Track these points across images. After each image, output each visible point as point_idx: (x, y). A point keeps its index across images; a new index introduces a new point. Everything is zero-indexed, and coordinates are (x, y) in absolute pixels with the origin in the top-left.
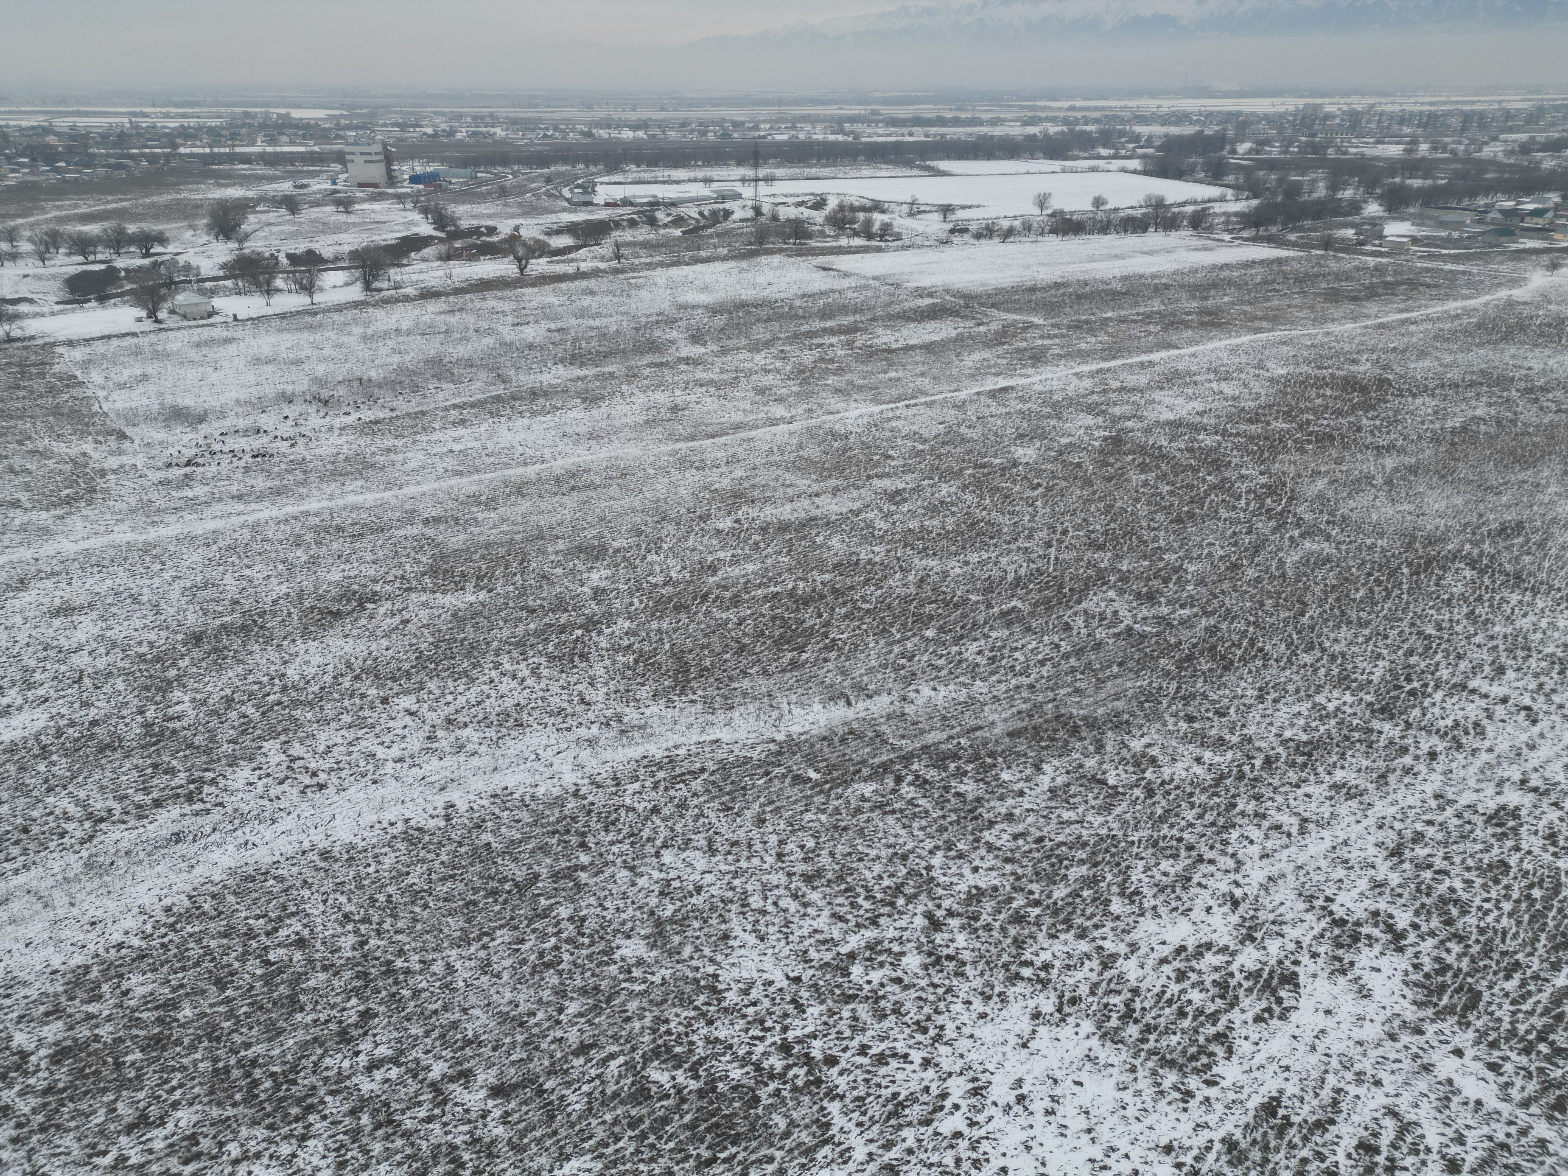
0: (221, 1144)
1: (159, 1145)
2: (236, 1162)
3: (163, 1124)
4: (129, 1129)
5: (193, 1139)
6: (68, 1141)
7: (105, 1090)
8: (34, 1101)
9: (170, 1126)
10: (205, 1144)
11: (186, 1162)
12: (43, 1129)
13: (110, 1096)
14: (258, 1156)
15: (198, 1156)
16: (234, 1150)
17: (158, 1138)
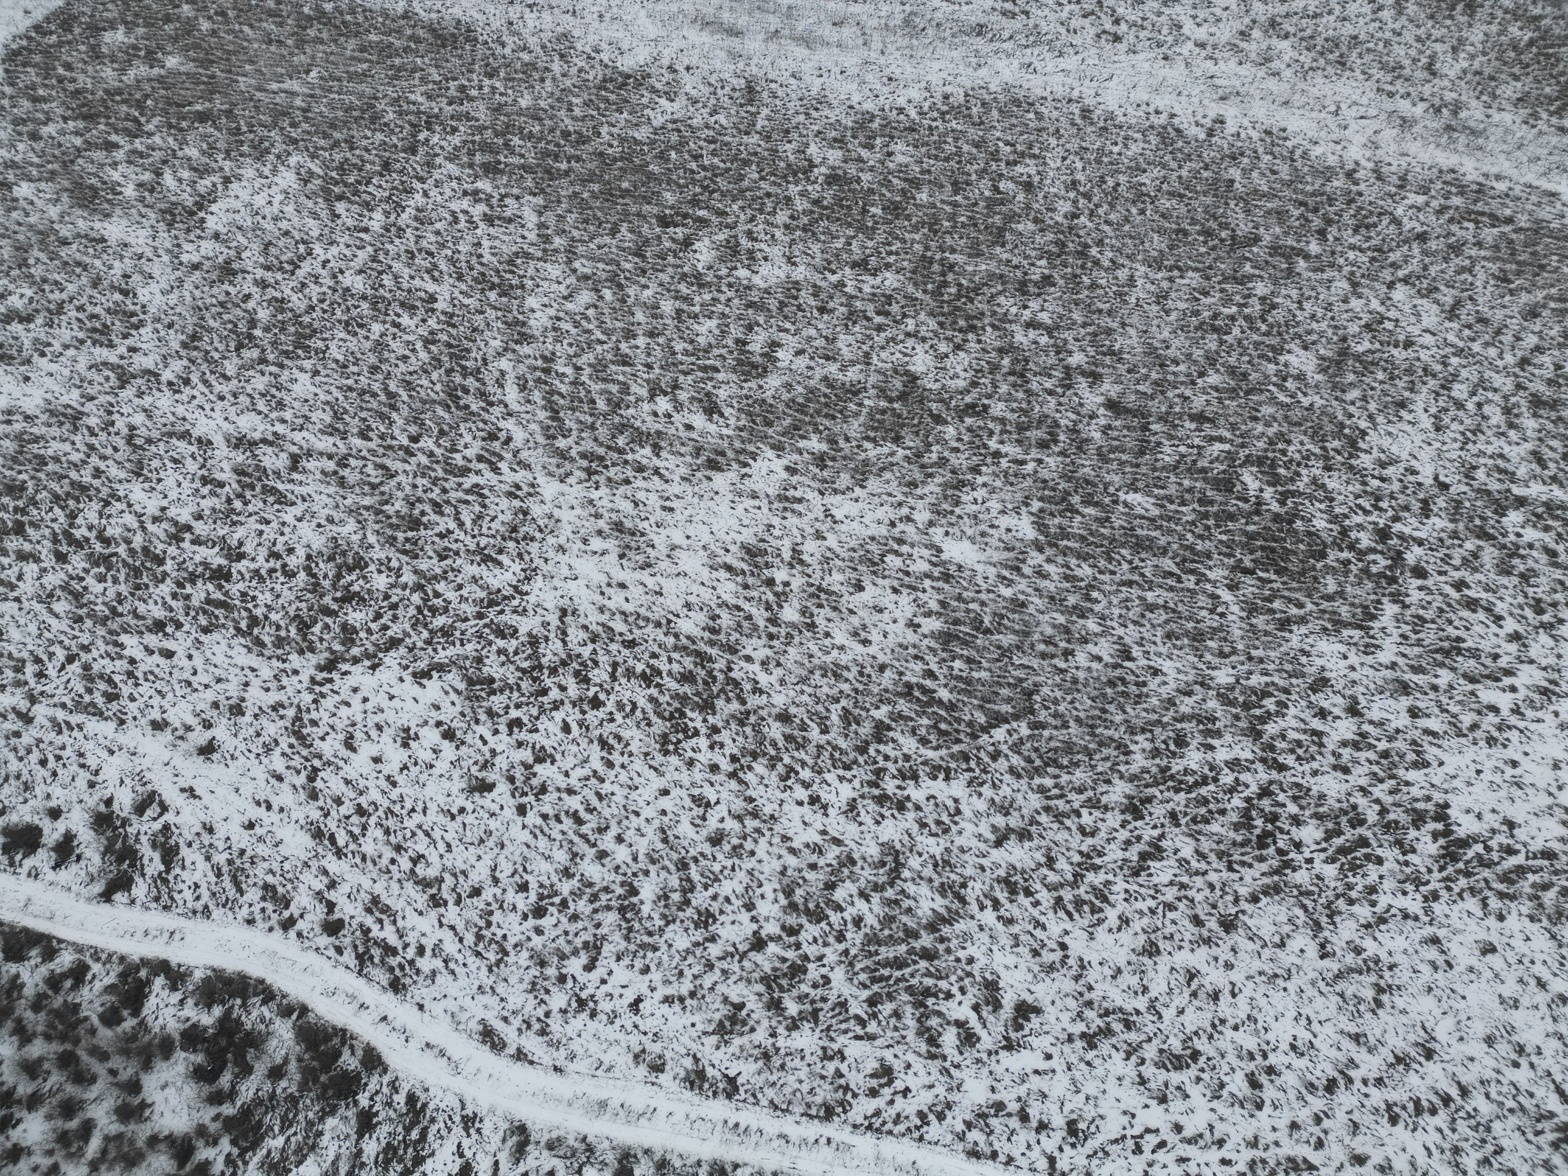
0: (904, 316)
1: (867, 289)
2: (908, 335)
3: (875, 275)
4: (854, 265)
5: (889, 299)
6: (816, 248)
7: (850, 225)
8: (807, 206)
9: (879, 279)
10: (895, 308)
11: (878, 313)
12: (805, 230)
13: (850, 232)
14: (924, 340)
15: (887, 314)
16: (910, 324)
17: (869, 283)
